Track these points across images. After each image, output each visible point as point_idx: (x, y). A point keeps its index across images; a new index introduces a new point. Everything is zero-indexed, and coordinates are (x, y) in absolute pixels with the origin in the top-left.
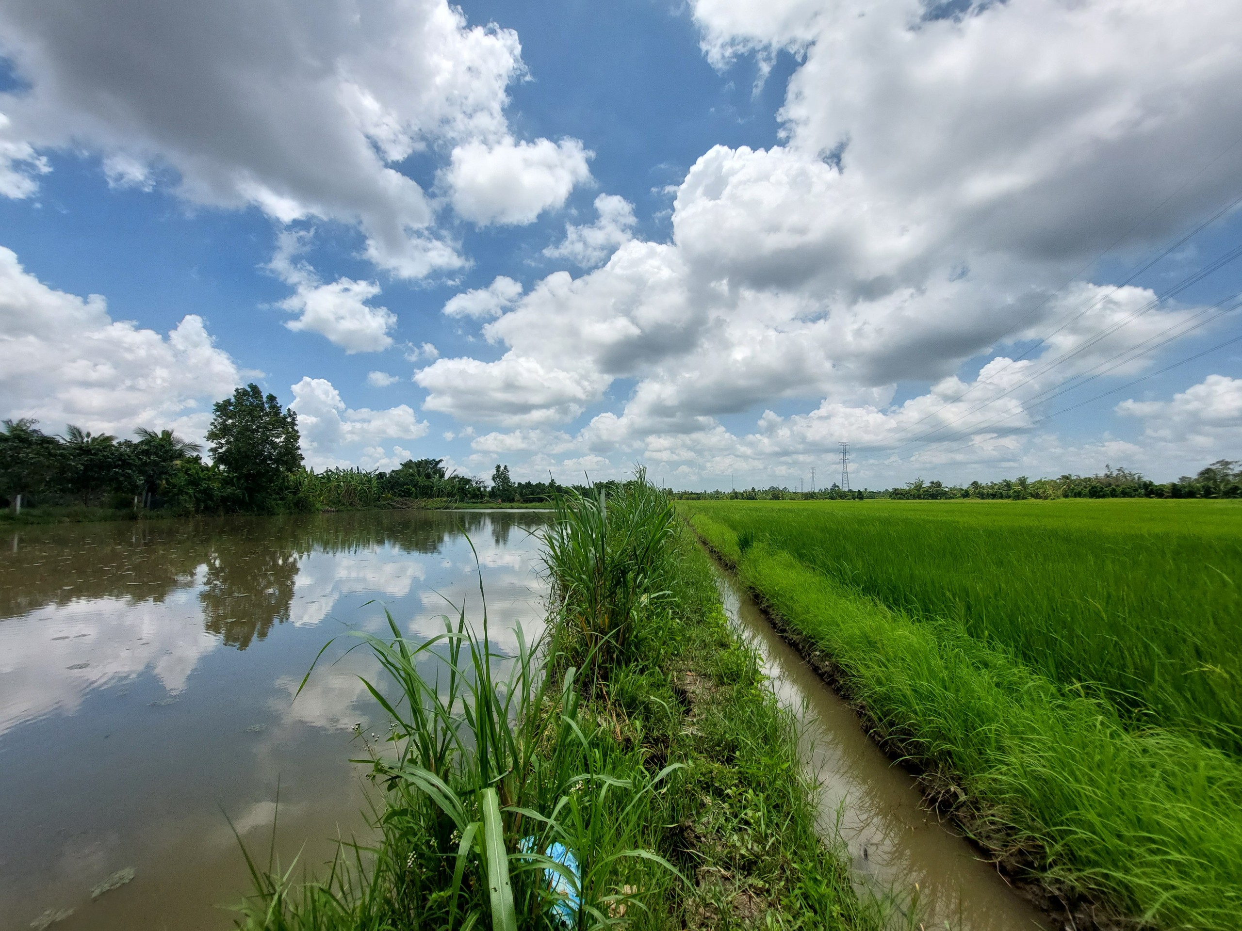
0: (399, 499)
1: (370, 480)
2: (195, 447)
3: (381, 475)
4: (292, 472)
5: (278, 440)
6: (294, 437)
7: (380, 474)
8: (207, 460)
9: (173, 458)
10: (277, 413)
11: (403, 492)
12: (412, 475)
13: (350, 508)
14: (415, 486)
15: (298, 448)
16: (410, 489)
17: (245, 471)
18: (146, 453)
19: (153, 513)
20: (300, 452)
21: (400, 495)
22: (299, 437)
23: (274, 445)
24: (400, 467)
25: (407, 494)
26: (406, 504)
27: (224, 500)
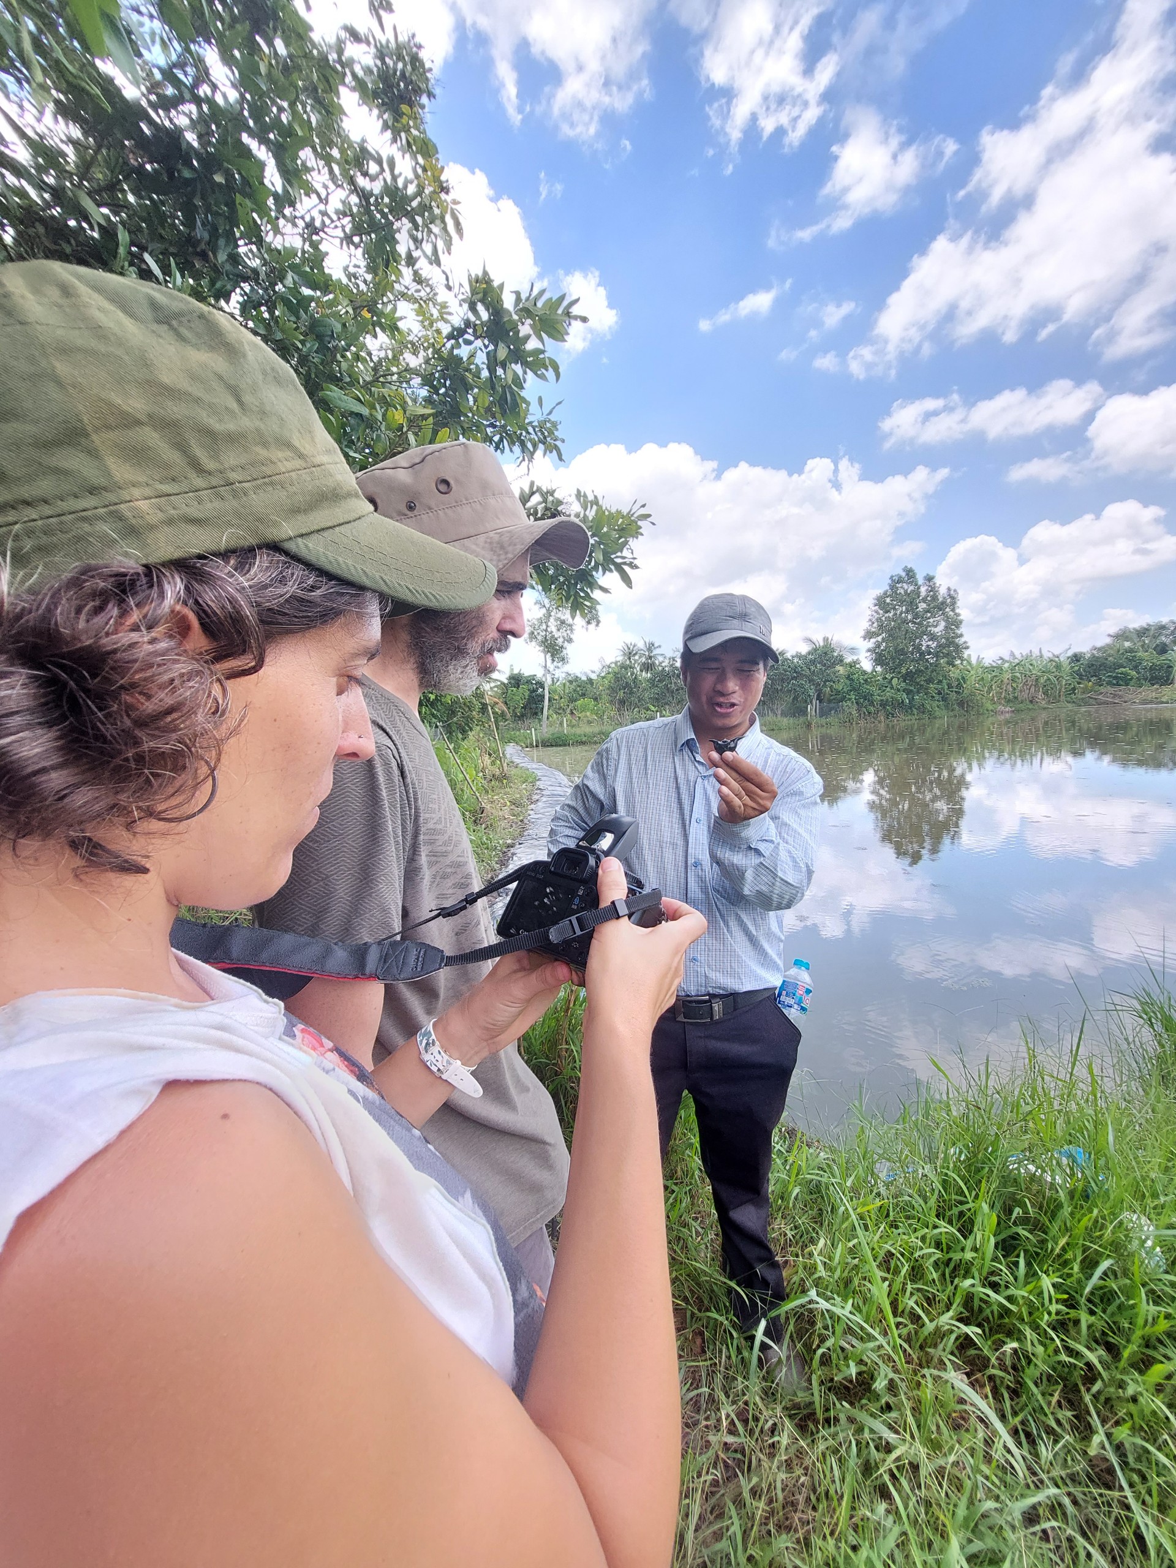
0: (1110, 689)
1: (1058, 667)
2: (853, 650)
3: (1076, 658)
4: (954, 666)
5: (936, 630)
6: (954, 623)
7: (1075, 655)
8: (867, 665)
9: (833, 665)
10: (935, 598)
11: (1116, 678)
12: (1131, 650)
13: (1031, 706)
14: (1135, 668)
15: (961, 635)
16: (1126, 674)
17: (904, 671)
18: (813, 662)
19: (823, 721)
20: (962, 640)
21: (1109, 683)
22: (961, 622)
23: (933, 637)
24: (1109, 640)
25: (1122, 681)
26: (1120, 697)
27: (883, 704)
